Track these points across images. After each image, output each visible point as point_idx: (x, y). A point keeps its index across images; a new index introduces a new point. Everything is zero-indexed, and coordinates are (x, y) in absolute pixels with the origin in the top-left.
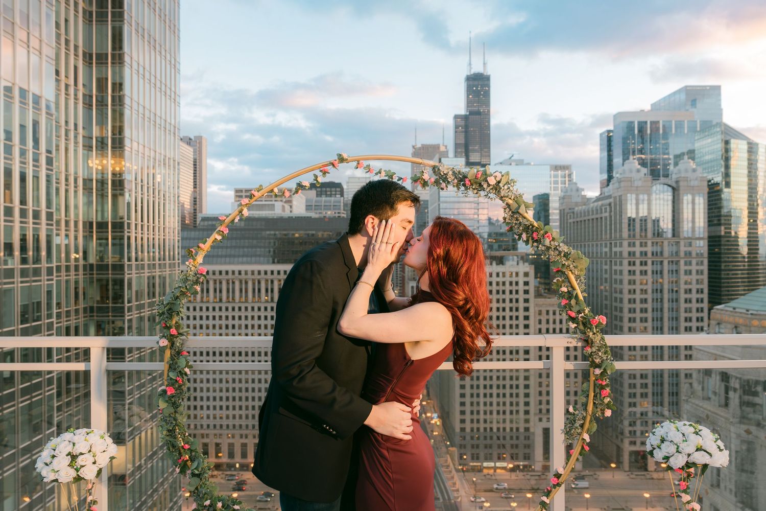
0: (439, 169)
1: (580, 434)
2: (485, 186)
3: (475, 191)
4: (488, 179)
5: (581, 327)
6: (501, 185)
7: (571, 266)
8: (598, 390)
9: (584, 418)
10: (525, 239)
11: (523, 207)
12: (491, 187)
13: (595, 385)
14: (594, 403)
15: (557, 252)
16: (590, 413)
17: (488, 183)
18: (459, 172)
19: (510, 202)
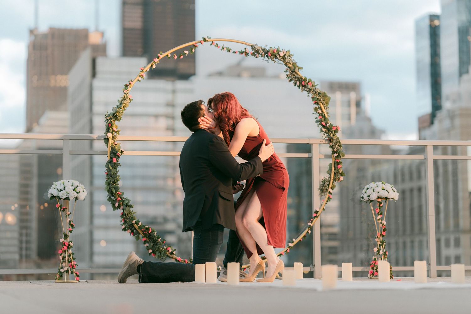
0: (255, 47)
1: (327, 190)
2: (278, 57)
3: (273, 59)
4: (280, 53)
5: (327, 131)
6: (286, 56)
7: (322, 100)
8: (336, 165)
9: (330, 181)
10: (298, 85)
11: (297, 68)
12: (281, 57)
13: (335, 163)
14: (334, 173)
15: (314, 92)
16: (333, 178)
17: (280, 55)
18: (265, 49)
19: (291, 66)
